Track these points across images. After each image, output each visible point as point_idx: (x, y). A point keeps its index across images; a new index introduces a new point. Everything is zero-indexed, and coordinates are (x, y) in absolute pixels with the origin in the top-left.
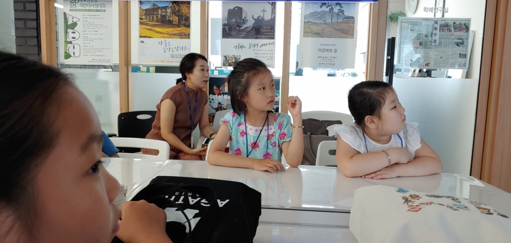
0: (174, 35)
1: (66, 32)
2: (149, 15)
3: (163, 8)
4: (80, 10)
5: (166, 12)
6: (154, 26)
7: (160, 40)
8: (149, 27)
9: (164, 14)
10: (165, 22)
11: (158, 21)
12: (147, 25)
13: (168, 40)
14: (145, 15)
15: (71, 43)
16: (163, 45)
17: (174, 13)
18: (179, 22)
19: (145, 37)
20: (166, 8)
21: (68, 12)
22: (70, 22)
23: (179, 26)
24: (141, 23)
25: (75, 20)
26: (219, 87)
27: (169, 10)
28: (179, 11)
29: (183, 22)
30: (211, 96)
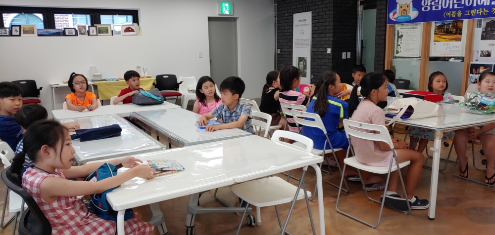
0: (453, 39)
1: (398, 40)
2: (440, 29)
3: (448, 24)
4: (405, 28)
5: (449, 27)
6: (442, 35)
7: (444, 42)
8: (439, 36)
9: (448, 28)
10: (448, 32)
11: (444, 32)
12: (438, 34)
13: (449, 42)
14: (438, 29)
15: (399, 45)
16: (446, 45)
17: (453, 27)
18: (456, 32)
19: (437, 41)
20: (449, 24)
21: (400, 30)
22: (400, 35)
23: (456, 34)
24: (435, 34)
25: (402, 34)
26: (476, 69)
27: (451, 26)
28: (456, 25)
29: (459, 32)
30: (471, 75)
